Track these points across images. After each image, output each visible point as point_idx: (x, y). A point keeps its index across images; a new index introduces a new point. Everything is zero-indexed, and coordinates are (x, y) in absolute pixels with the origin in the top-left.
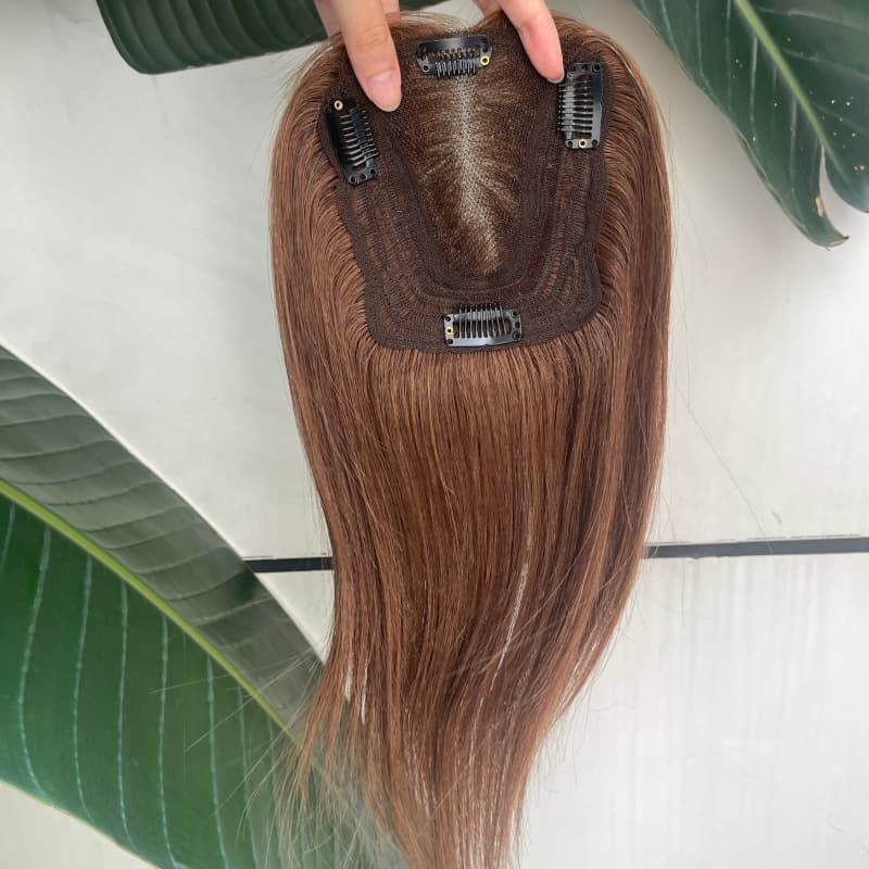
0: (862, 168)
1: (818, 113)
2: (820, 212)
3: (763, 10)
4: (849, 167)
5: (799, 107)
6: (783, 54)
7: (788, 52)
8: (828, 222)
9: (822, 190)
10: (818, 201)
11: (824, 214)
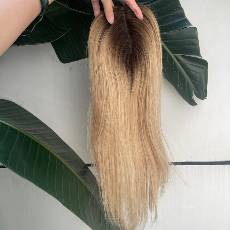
0: (201, 91)
1: (192, 81)
2: (193, 99)
3: (180, 62)
4: (198, 91)
5: (188, 80)
6: (185, 71)
7: (185, 70)
8: (194, 101)
9: (193, 95)
10: (192, 97)
11: (194, 100)
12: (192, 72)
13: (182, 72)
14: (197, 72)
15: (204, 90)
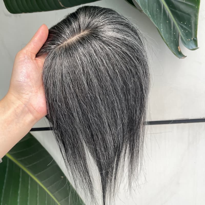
0: (189, 40)
2: (179, 50)
5: (174, 23)
7: (171, 9)
8: (181, 53)
10: (179, 47)
12: (179, 13)
13: (167, 12)
14: (184, 13)
15: (192, 39)
